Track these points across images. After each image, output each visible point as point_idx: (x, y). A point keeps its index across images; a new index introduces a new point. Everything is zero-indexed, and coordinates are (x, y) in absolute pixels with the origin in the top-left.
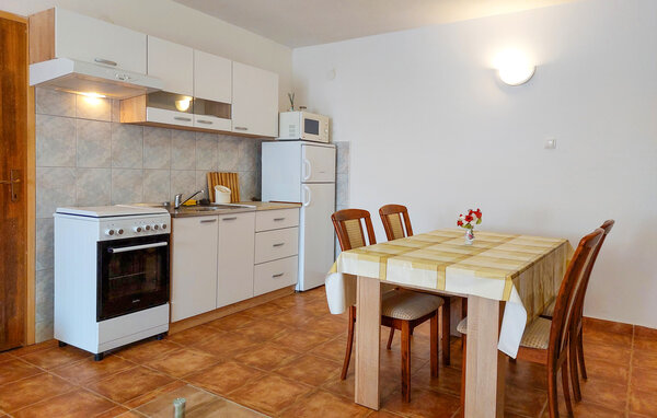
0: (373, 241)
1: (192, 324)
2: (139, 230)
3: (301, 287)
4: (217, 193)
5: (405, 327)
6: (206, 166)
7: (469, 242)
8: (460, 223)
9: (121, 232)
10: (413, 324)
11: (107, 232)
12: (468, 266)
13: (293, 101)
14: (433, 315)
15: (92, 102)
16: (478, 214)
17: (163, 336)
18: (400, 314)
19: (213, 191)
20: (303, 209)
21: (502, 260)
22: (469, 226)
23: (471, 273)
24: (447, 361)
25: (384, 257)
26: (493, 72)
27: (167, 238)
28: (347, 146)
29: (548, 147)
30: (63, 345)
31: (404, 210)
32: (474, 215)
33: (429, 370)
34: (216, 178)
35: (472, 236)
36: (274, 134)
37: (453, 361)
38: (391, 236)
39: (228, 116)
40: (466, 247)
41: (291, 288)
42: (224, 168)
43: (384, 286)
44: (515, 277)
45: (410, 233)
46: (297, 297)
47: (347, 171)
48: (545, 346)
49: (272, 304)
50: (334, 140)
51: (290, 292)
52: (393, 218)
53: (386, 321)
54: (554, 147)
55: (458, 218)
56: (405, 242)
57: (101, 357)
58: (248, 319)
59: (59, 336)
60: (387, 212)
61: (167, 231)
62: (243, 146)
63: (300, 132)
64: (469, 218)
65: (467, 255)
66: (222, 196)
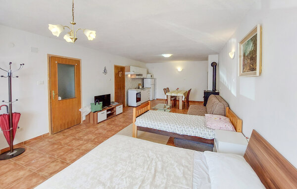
3: (151, 100)
18: (172, 99)
19: (139, 86)
25: (169, 93)
26: (177, 70)
27: (140, 93)
36: (146, 78)
42: (140, 83)
44: (184, 94)
50: (154, 78)
60: (167, 88)
65: (177, 92)
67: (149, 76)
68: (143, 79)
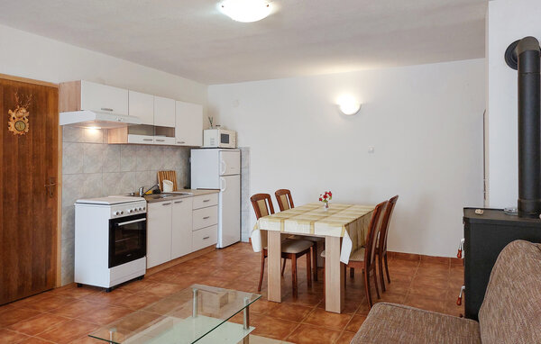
0: (273, 212)
1: (158, 270)
2: (131, 211)
3: (220, 245)
4: (165, 185)
5: (294, 257)
6: (157, 168)
7: (326, 210)
8: (321, 200)
9: (122, 213)
10: (298, 255)
11: (115, 213)
12: (326, 222)
13: (211, 123)
14: (307, 251)
15: (93, 132)
16: (330, 194)
17: (141, 278)
18: (291, 250)
19: (162, 184)
20: (221, 194)
21: (342, 219)
22: (325, 201)
23: (326, 224)
24: (316, 279)
25: (283, 220)
26: (337, 107)
27: (144, 215)
28: (248, 150)
29: (369, 152)
30: (80, 286)
31: (288, 192)
32: (328, 195)
33: (306, 284)
34: (163, 175)
35: (327, 207)
36: (200, 145)
37: (319, 279)
38: (282, 209)
39: (173, 136)
40: (324, 213)
41: (213, 246)
42: (168, 168)
43: (283, 235)
44: (347, 225)
45: (292, 206)
46: (218, 252)
47: (248, 167)
48: (363, 260)
49: (203, 257)
50: (239, 146)
51: (213, 249)
52: (283, 197)
53: (285, 255)
54: (373, 151)
55: (319, 197)
56: (291, 211)
57: (110, 290)
58: (191, 266)
59: (77, 280)
60: (279, 194)
61: (145, 212)
62: (178, 153)
63: (218, 143)
64: (325, 197)
65: (324, 217)
66: (168, 187)
67: (213, 136)
68: (187, 151)
